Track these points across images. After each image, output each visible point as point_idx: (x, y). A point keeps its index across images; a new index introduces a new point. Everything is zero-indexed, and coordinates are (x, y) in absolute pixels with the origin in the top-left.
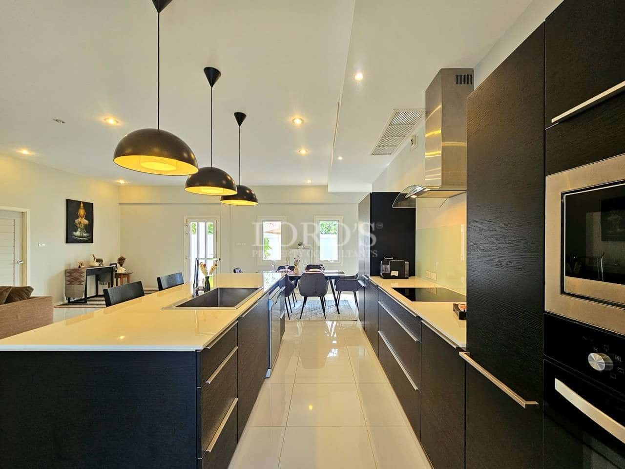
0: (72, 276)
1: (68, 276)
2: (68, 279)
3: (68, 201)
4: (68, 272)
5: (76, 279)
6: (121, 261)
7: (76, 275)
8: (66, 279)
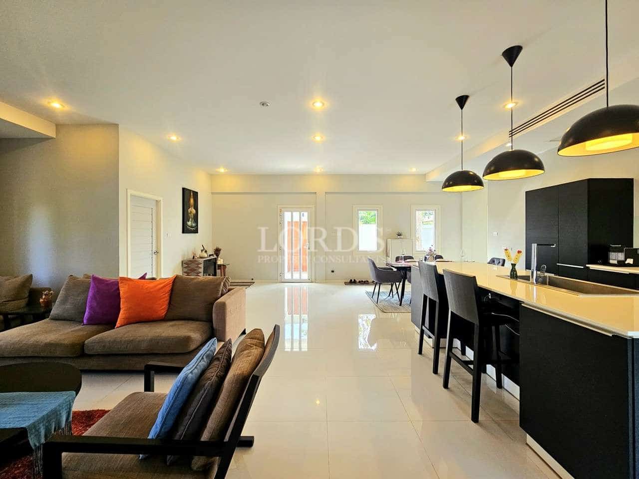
0: (190, 267)
1: (185, 267)
2: (186, 270)
3: (184, 189)
4: (185, 263)
5: (193, 270)
6: (217, 251)
7: (193, 266)
8: (183, 270)
